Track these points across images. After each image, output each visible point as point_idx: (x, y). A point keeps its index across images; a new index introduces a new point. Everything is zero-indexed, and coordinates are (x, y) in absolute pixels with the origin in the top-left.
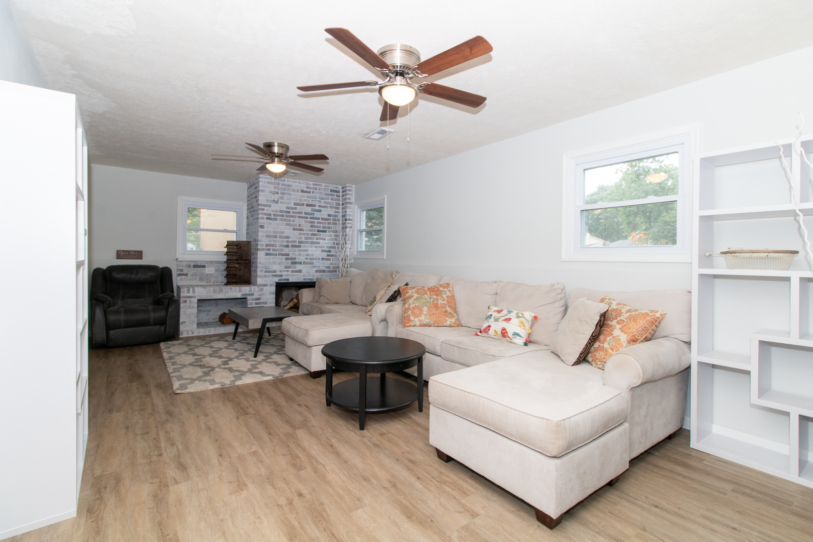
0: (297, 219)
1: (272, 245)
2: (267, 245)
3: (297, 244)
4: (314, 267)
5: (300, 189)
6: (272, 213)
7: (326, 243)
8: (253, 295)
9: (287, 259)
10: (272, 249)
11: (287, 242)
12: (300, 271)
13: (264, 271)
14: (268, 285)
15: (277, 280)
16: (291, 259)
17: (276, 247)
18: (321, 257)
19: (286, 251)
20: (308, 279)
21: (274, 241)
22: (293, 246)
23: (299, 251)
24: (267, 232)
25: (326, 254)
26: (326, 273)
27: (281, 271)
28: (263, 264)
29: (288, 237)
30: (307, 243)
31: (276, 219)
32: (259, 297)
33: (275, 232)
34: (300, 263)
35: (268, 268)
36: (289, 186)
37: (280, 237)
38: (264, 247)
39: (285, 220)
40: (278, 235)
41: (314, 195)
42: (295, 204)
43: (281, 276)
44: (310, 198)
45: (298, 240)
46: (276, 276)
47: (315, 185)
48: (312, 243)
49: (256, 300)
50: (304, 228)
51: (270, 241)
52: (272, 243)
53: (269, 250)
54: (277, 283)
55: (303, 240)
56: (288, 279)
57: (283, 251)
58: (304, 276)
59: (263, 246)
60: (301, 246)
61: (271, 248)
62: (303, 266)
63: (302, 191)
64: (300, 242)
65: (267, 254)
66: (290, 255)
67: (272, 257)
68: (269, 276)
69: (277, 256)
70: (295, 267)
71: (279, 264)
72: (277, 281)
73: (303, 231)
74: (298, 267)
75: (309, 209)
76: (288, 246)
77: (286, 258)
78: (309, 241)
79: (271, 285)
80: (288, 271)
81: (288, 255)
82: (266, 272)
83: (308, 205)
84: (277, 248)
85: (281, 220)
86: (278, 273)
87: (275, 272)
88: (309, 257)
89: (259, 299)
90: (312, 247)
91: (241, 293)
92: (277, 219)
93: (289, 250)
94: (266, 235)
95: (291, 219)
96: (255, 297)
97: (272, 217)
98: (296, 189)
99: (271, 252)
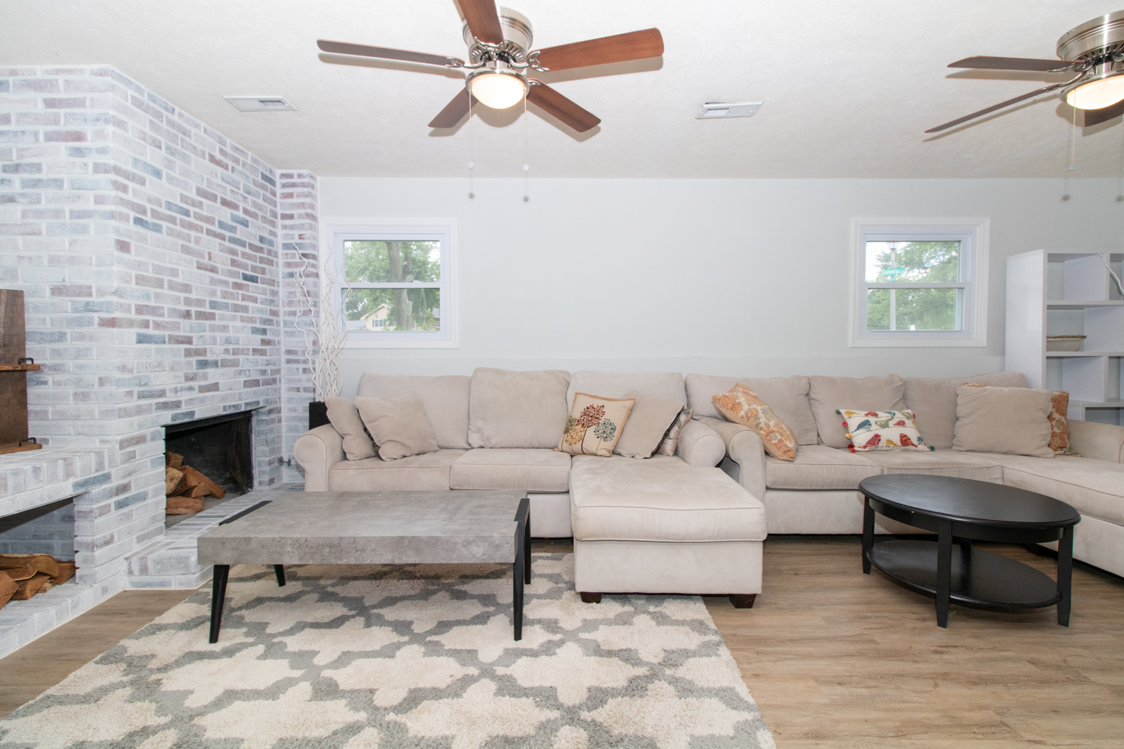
0: (204, 236)
1: (154, 311)
2: (140, 310)
3: (207, 309)
4: (240, 373)
5: (207, 151)
6: (149, 206)
7: (259, 311)
8: (106, 478)
9: (188, 353)
10: (155, 322)
11: (188, 302)
12: (215, 387)
13: (135, 395)
14: (148, 438)
15: (167, 418)
16: (198, 352)
17: (162, 315)
18: (251, 347)
19: (185, 328)
20: (230, 407)
21: (157, 296)
22: (201, 315)
23: (213, 329)
24: (140, 265)
25: (259, 337)
26: (261, 388)
27: (176, 391)
28: (131, 371)
29: (186, 288)
30: (226, 306)
31: (157, 228)
32: (125, 481)
33: (157, 269)
34: (215, 364)
35: (146, 384)
36: (185, 133)
37: (172, 286)
38: (133, 315)
39: (179, 235)
40: (166, 278)
41: (236, 176)
42: (201, 192)
43: (177, 404)
44: (228, 183)
45: (208, 299)
46: (165, 406)
47: (236, 149)
48: (237, 308)
49: (117, 494)
50: (219, 266)
51: (147, 296)
52: (152, 303)
53: (146, 324)
54: (168, 427)
55: (218, 299)
56: (192, 413)
57: (178, 328)
58: (224, 399)
59: (129, 311)
60: (213, 315)
61: (151, 318)
62: (220, 370)
63: (212, 159)
64: (214, 305)
65: (142, 339)
66: (195, 342)
67: (153, 346)
68: (147, 410)
69: (167, 346)
70: (205, 377)
71: (172, 369)
72: (169, 422)
73: (217, 273)
74: (213, 375)
75: (226, 214)
76: (187, 315)
77: (186, 350)
78: (230, 301)
79: (153, 439)
80: (191, 389)
81: (189, 341)
82: (142, 396)
83: (225, 203)
84: (166, 319)
85: (171, 233)
86: (170, 398)
87: (162, 393)
88: (231, 347)
89: (125, 488)
90: (234, 318)
91: (72, 480)
92: (161, 226)
93: (191, 326)
94: (137, 277)
95: (193, 234)
96: (115, 483)
97: (148, 218)
98: (200, 147)
99: (151, 331)
